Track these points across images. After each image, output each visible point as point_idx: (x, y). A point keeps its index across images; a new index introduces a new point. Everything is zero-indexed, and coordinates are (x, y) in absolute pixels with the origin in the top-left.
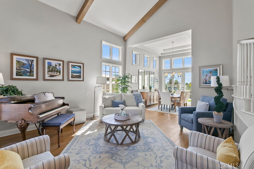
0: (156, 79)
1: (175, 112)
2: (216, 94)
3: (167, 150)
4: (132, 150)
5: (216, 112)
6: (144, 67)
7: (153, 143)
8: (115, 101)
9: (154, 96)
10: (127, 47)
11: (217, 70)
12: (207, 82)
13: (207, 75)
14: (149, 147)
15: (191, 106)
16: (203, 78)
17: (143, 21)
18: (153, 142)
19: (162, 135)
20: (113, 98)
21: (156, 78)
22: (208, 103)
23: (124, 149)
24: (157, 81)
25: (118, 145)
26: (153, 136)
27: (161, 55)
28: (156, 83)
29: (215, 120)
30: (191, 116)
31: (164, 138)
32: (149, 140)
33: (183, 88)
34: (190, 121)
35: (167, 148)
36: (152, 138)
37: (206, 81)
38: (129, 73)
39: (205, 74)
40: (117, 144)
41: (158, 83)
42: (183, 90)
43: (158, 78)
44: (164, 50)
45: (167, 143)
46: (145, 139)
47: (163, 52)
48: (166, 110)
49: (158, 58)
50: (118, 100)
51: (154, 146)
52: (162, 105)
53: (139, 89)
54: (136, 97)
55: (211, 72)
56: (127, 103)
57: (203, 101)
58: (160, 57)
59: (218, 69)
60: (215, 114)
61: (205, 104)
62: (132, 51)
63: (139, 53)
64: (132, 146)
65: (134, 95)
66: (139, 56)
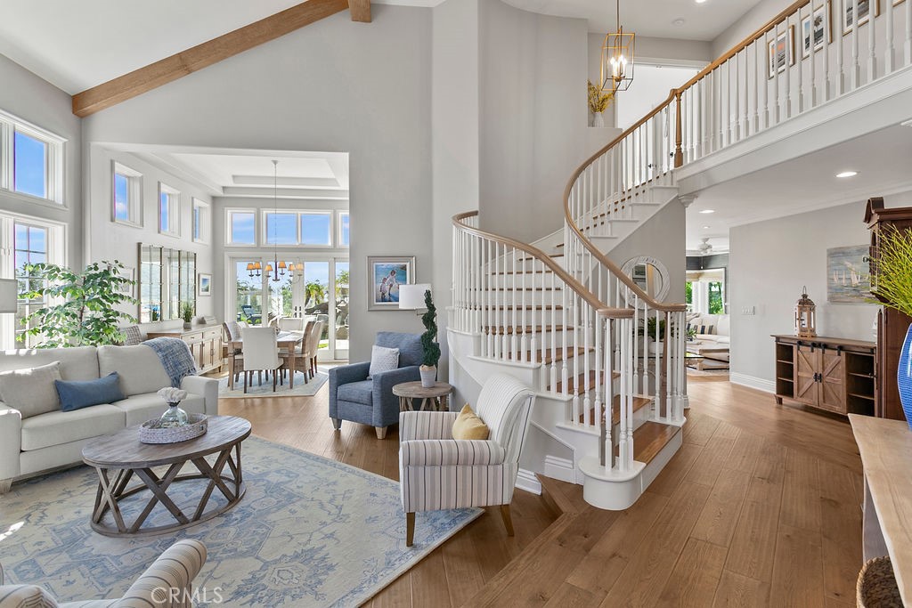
0: (201, 281)
1: (291, 387)
2: (424, 330)
3: (335, 483)
4: (242, 519)
5: (425, 366)
6: (159, 232)
7: (290, 481)
8: (66, 382)
9: (203, 345)
10: (93, 144)
11: (404, 268)
12: (389, 298)
13: (385, 279)
14: (285, 493)
15: (348, 364)
16: (377, 286)
17: (182, 64)
18: (287, 479)
19: (300, 457)
20: (57, 372)
21: (202, 277)
22: (397, 350)
23: (217, 527)
24: (205, 287)
25: (187, 525)
26: (274, 466)
27: (220, 193)
28: (201, 293)
29: (424, 383)
30: (367, 386)
31: (311, 462)
32: (274, 478)
33: (298, 309)
34: (365, 398)
35: (332, 479)
36: (278, 471)
37: (383, 294)
38: (117, 262)
39: (382, 276)
40: (182, 524)
41: (208, 293)
42: (298, 315)
43: (209, 277)
44: (234, 177)
45: (326, 469)
46: (259, 480)
47: (230, 183)
48: (257, 387)
49: (210, 201)
50: (81, 377)
51: (298, 487)
52: (246, 372)
53: (142, 322)
54: (166, 357)
55: (393, 272)
56: (129, 384)
57: (383, 344)
58: (214, 199)
59: (408, 264)
60: (423, 371)
61: (391, 352)
62: (112, 163)
63: (140, 175)
64: (236, 509)
65: (158, 348)
66: (137, 187)
